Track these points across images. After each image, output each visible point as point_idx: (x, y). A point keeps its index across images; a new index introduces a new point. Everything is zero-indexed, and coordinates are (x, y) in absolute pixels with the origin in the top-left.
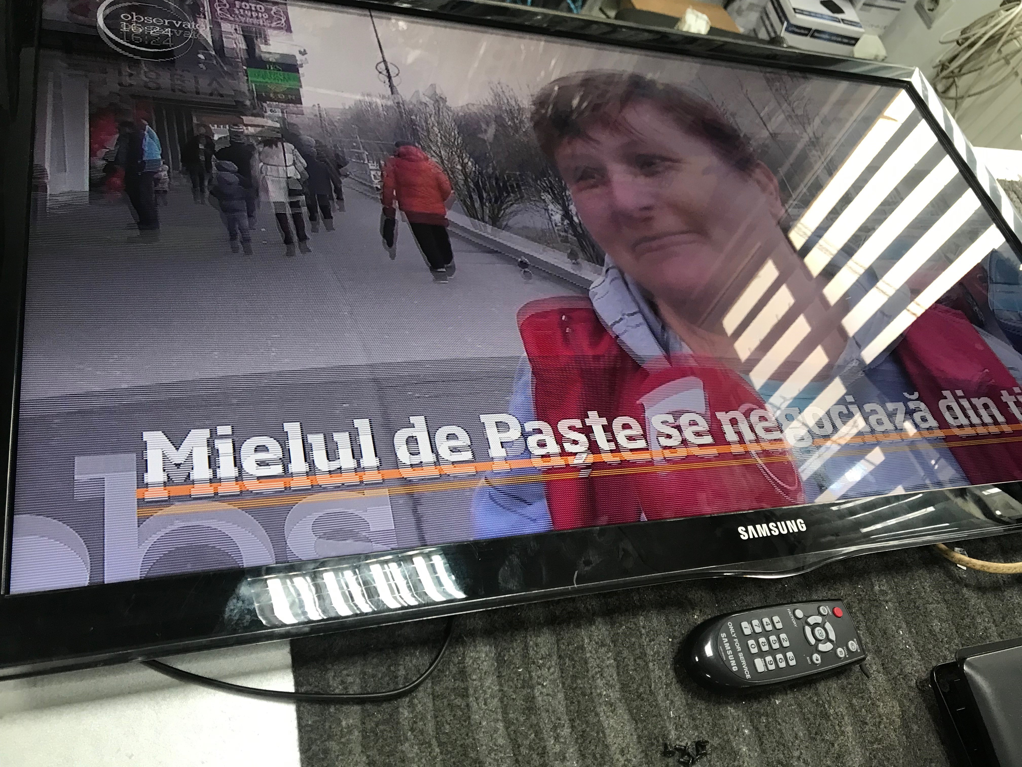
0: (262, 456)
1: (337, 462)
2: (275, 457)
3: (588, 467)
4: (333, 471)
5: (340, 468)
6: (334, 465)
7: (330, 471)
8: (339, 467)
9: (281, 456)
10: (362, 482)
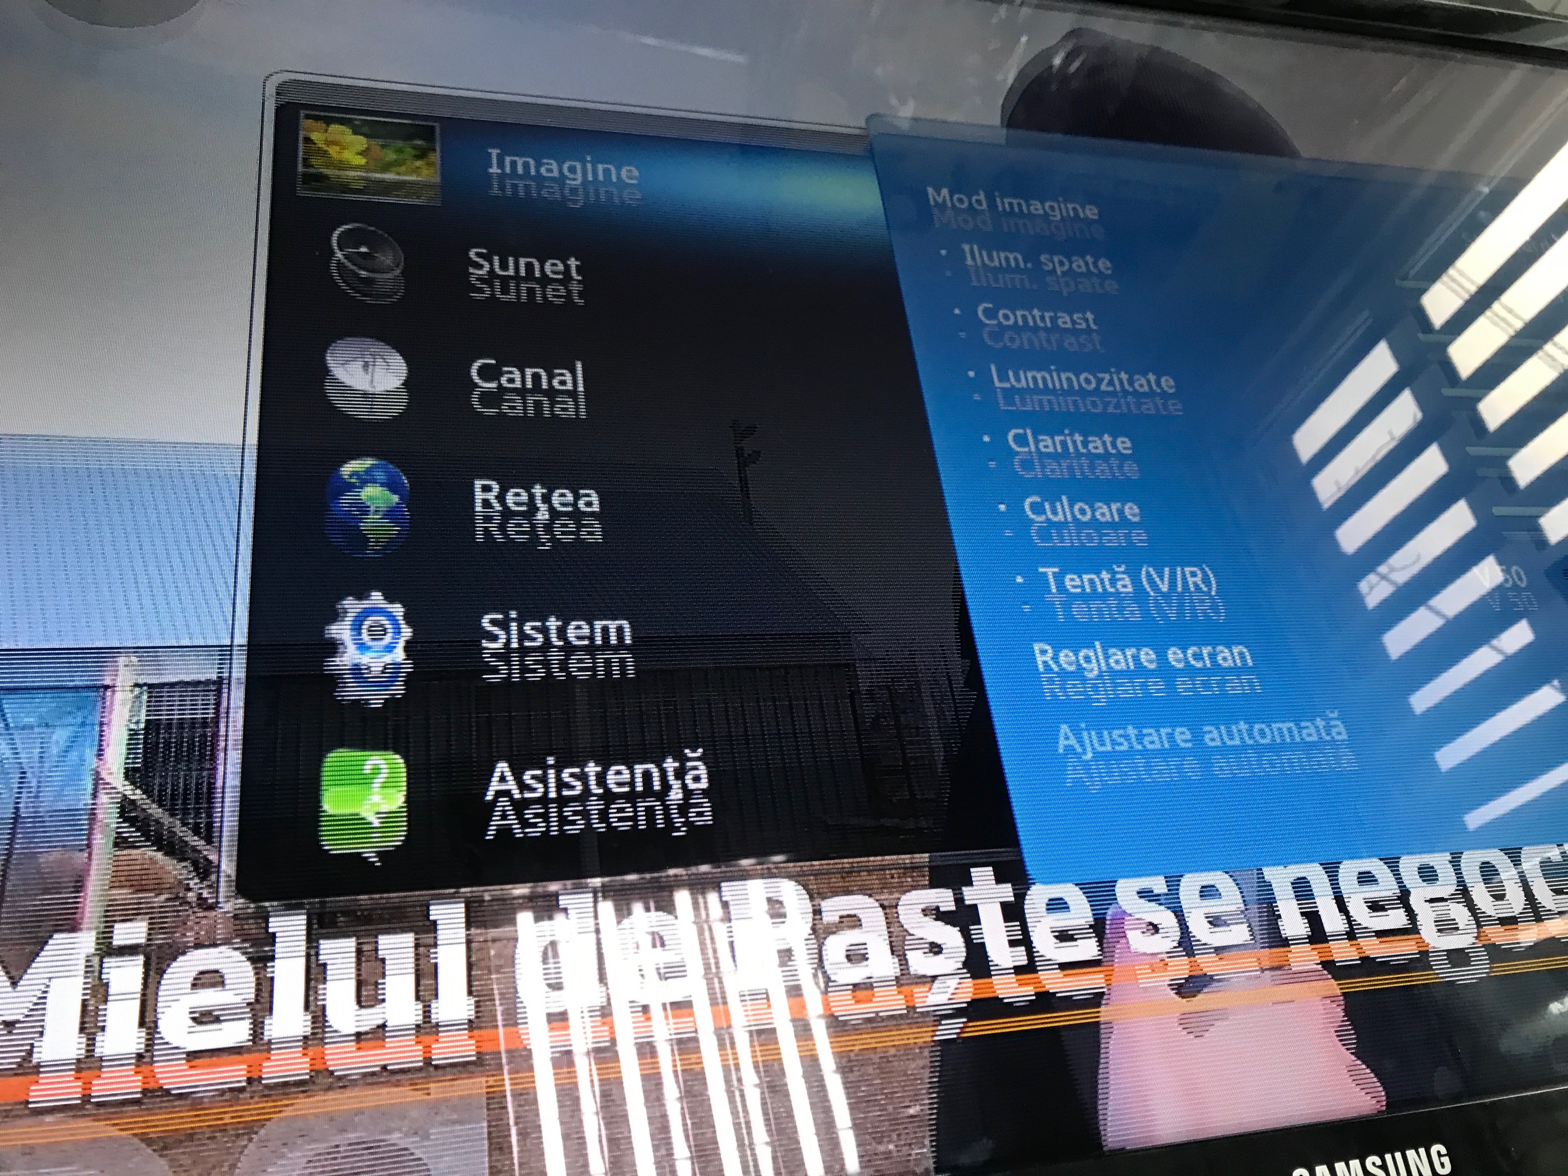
0: (209, 998)
1: (378, 1009)
2: (238, 999)
3: (958, 1013)
4: (366, 1033)
5: (383, 1026)
6: (370, 1018)
7: (358, 1035)
8: (381, 1022)
9: (252, 997)
10: (428, 1061)
